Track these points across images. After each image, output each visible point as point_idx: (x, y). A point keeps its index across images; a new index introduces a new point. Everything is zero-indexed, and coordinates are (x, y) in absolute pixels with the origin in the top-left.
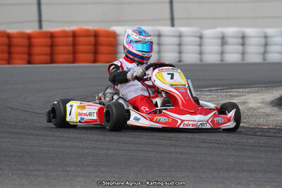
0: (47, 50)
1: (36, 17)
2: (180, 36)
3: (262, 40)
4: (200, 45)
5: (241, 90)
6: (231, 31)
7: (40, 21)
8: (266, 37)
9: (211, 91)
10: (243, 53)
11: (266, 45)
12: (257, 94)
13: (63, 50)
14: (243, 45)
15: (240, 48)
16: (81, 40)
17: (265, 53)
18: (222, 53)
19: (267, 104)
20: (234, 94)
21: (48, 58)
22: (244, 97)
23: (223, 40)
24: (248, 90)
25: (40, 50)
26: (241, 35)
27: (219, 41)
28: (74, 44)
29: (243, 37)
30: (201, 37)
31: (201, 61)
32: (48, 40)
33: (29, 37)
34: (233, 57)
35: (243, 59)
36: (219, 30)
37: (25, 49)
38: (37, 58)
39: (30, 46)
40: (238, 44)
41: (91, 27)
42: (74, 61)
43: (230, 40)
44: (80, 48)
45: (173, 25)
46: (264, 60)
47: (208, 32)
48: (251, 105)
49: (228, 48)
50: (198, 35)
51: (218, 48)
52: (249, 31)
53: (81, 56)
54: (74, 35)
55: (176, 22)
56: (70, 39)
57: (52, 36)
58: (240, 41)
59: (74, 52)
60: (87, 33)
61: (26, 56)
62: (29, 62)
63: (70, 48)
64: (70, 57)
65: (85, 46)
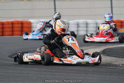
3: (95, 25)
6: (81, 21)
10: (87, 31)
12: (93, 49)
13: (8, 30)
14: (87, 27)
15: (85, 28)
16: (16, 25)
17: (96, 31)
18: (78, 31)
22: (87, 50)
23: (78, 25)
27: (76, 26)
28: (13, 27)
29: (87, 24)
36: (76, 21)
40: (84, 27)
41: (20, 20)
42: (12, 35)
43: (81, 25)
44: (15, 29)
47: (71, 22)
49: (80, 29)
51: (76, 29)
52: (89, 21)
53: (15, 33)
54: (13, 23)
56: (11, 25)
57: (3, 24)
58: (85, 25)
59: (13, 31)
60: (18, 23)
63: (11, 29)
64: (11, 33)
65: (17, 28)
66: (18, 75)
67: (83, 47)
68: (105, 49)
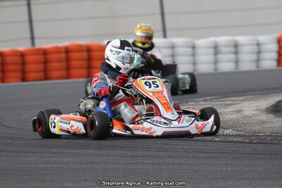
0: (41, 67)
1: (28, 35)
2: (173, 47)
3: (255, 48)
4: (193, 55)
5: (236, 98)
6: (223, 40)
7: (33, 38)
8: (258, 44)
9: (206, 100)
10: (237, 62)
11: (259, 52)
12: (252, 102)
13: (56, 66)
14: (236, 53)
15: (233, 57)
16: (74, 55)
17: (258, 60)
18: (216, 62)
19: (262, 111)
20: (230, 102)
21: (42, 75)
22: (238, 106)
23: (216, 49)
24: (242, 98)
25: (33, 67)
26: (233, 44)
27: (212, 51)
28: (68, 60)
29: (236, 46)
30: (193, 47)
31: (195, 70)
32: (41, 57)
33: (22, 54)
34: (226, 66)
35: (237, 68)
36: (212, 39)
37: (19, 67)
38: (31, 75)
39: (23, 63)
40: (231, 53)
41: (84, 42)
42: (68, 77)
43: (223, 49)
44: (74, 63)
45: (165, 36)
46: (258, 67)
47: (200, 42)
48: (246, 113)
49: (221, 57)
50: (191, 45)
51: (211, 58)
52: (241, 39)
53: (74, 72)
54: (67, 50)
55: (168, 33)
56: (63, 55)
57: (45, 52)
58: (232, 49)
59: (68, 68)
60: (80, 49)
61: (19, 74)
62: (23, 80)
63: (64, 64)
64: (64, 73)
65: (78, 61)
66: (84, 166)
67: (227, 99)
68: (279, 102)
